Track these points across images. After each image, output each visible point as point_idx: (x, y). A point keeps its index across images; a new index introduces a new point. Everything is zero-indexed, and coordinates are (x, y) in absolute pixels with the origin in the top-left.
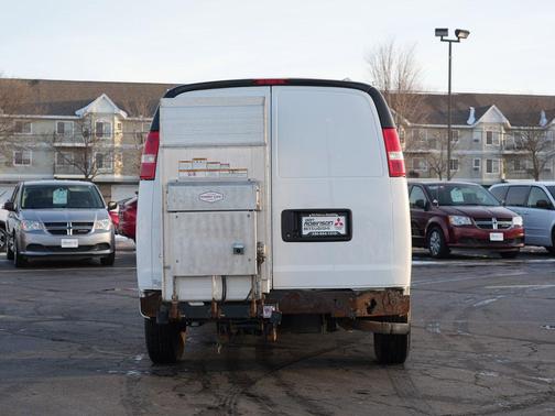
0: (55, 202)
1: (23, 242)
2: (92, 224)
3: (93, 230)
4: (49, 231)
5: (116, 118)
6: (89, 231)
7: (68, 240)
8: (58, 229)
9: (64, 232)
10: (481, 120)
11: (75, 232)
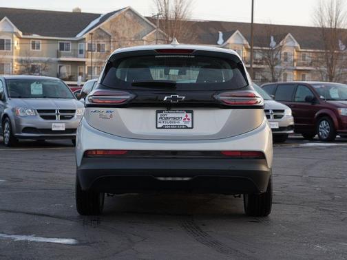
0: (32, 93)
1: (18, 125)
2: (74, 111)
3: (75, 117)
4: (41, 116)
5: (14, 36)
6: (73, 116)
7: (56, 124)
8: (48, 114)
9: (54, 118)
10: (228, 41)
11: (62, 118)
